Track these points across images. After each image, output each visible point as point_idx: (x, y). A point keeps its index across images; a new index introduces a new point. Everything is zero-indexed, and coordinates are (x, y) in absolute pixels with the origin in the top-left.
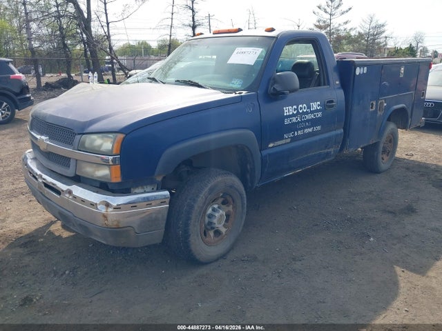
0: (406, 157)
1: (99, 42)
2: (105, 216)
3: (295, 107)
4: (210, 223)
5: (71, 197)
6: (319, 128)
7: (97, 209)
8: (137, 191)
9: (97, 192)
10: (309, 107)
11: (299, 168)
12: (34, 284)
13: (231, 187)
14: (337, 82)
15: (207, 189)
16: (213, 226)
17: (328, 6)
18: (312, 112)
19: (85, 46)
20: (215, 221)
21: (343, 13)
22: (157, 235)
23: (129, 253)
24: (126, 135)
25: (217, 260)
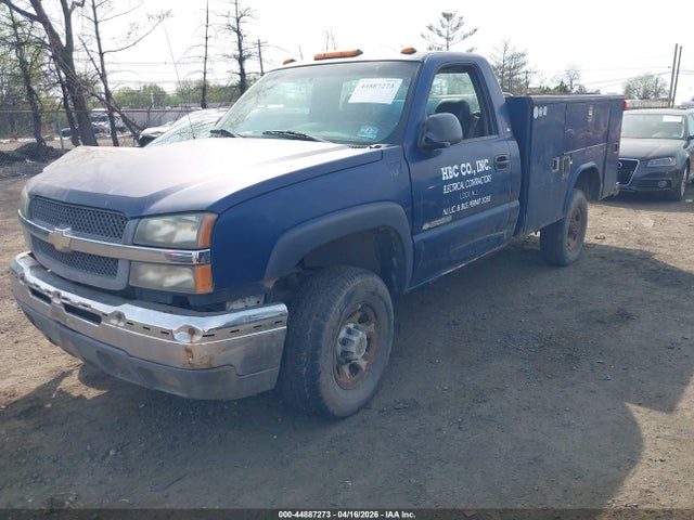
0: (596, 242)
1: (87, 85)
2: (188, 350)
3: (456, 167)
4: (345, 353)
5: (122, 324)
6: (488, 199)
7: (173, 339)
8: (234, 306)
9: (171, 312)
10: (474, 168)
11: (462, 261)
12: (59, 476)
13: (373, 293)
14: (508, 130)
15: (341, 298)
16: (350, 357)
17: (443, 26)
18: (478, 175)
19: (64, 91)
20: (353, 349)
21: (465, 37)
22: (268, 377)
23: (210, 414)
24: (219, 215)
25: (357, 412)
